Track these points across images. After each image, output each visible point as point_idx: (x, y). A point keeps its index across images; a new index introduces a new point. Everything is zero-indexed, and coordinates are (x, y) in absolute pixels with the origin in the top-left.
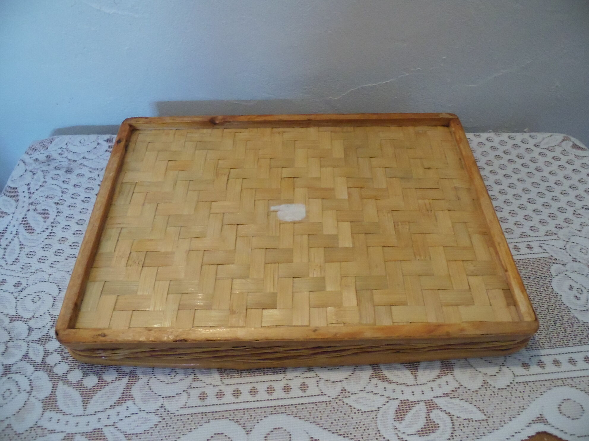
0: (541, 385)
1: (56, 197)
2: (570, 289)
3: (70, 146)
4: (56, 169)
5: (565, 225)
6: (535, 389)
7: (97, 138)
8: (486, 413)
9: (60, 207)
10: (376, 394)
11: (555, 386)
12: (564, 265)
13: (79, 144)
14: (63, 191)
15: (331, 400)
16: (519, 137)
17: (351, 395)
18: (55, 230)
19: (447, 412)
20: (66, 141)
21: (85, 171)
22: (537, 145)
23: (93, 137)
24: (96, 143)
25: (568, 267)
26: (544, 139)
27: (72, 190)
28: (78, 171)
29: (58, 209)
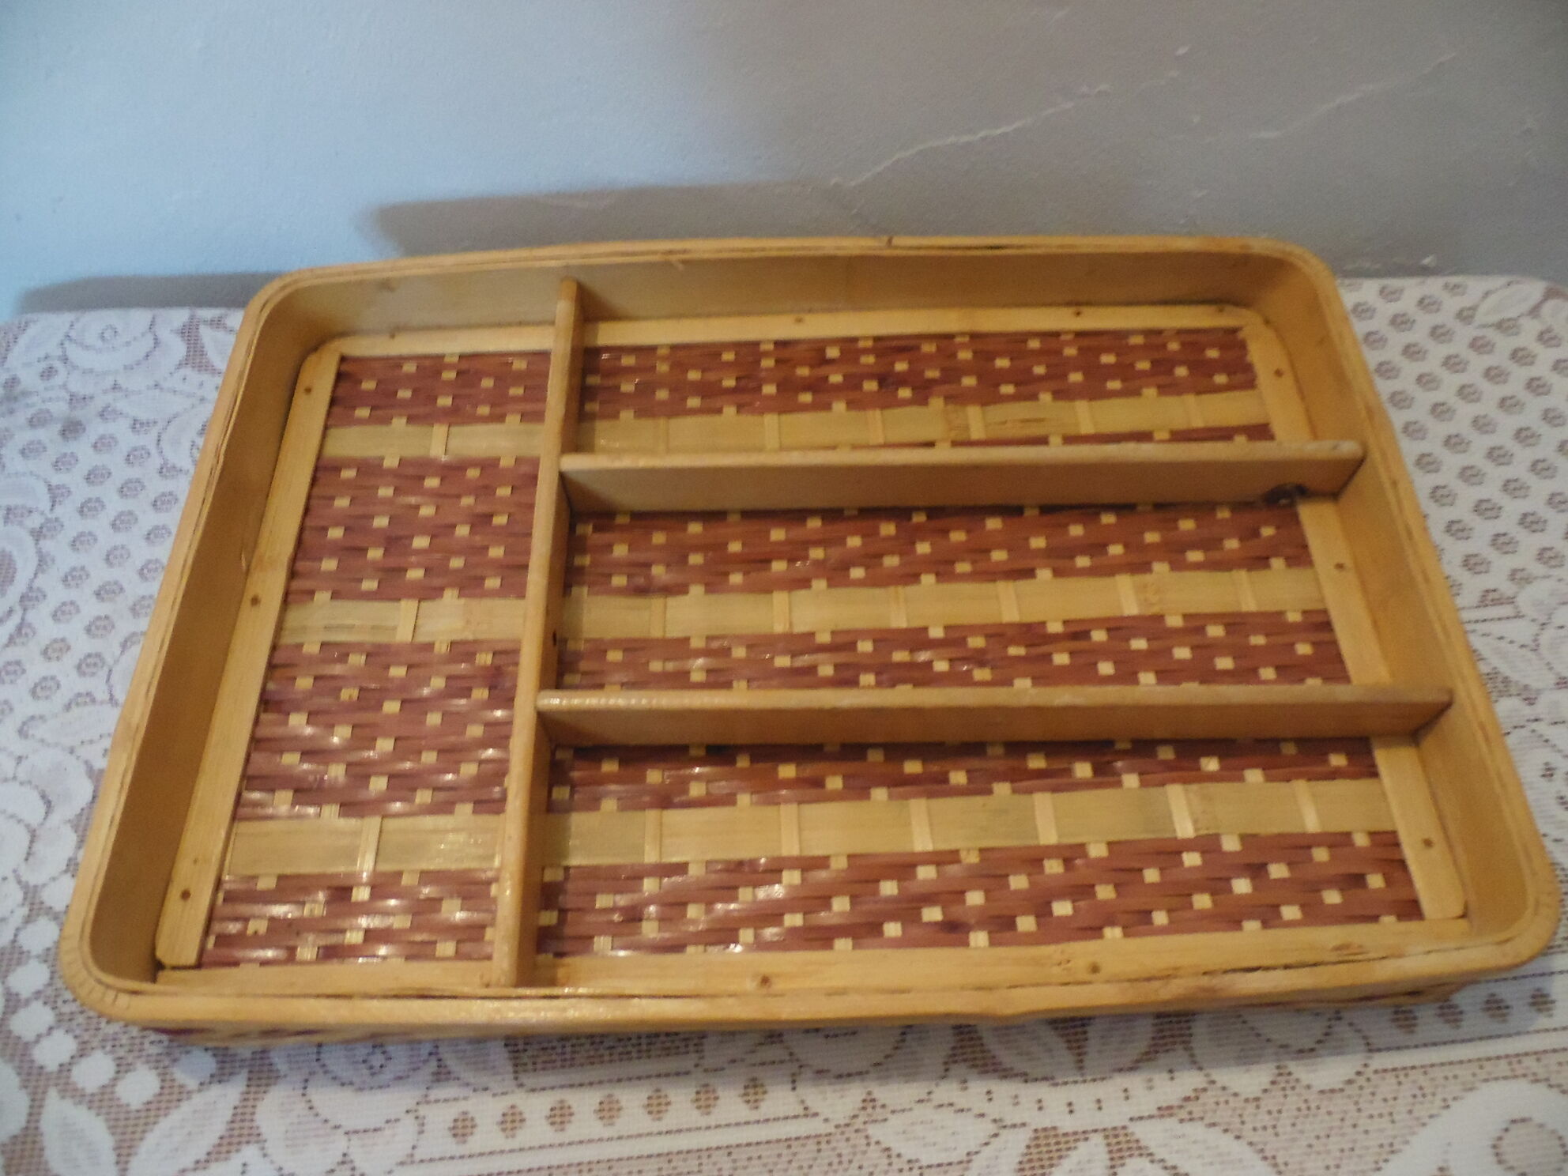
0: (1446, 1078)
1: (35, 515)
2: (1544, 776)
3: (73, 352)
4: (34, 423)
5: (1538, 569)
6: (1428, 1091)
7: (152, 324)
8: (1282, 1168)
9: (47, 545)
10: (962, 1110)
11: (1486, 1080)
12: (1530, 701)
13: (99, 343)
14: (56, 494)
15: (833, 1130)
16: (1412, 289)
17: (889, 1116)
18: (31, 616)
19: (1169, 1164)
20: (60, 336)
21: (119, 429)
22: (1465, 316)
23: (140, 318)
24: (149, 342)
25: (1540, 709)
26: (1487, 294)
27: (82, 492)
28: (96, 429)
29: (39, 552)
